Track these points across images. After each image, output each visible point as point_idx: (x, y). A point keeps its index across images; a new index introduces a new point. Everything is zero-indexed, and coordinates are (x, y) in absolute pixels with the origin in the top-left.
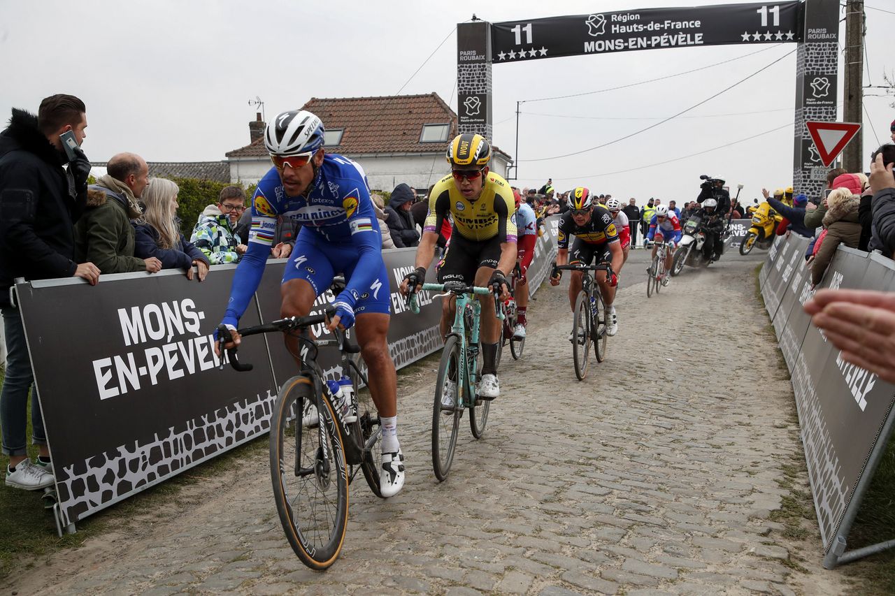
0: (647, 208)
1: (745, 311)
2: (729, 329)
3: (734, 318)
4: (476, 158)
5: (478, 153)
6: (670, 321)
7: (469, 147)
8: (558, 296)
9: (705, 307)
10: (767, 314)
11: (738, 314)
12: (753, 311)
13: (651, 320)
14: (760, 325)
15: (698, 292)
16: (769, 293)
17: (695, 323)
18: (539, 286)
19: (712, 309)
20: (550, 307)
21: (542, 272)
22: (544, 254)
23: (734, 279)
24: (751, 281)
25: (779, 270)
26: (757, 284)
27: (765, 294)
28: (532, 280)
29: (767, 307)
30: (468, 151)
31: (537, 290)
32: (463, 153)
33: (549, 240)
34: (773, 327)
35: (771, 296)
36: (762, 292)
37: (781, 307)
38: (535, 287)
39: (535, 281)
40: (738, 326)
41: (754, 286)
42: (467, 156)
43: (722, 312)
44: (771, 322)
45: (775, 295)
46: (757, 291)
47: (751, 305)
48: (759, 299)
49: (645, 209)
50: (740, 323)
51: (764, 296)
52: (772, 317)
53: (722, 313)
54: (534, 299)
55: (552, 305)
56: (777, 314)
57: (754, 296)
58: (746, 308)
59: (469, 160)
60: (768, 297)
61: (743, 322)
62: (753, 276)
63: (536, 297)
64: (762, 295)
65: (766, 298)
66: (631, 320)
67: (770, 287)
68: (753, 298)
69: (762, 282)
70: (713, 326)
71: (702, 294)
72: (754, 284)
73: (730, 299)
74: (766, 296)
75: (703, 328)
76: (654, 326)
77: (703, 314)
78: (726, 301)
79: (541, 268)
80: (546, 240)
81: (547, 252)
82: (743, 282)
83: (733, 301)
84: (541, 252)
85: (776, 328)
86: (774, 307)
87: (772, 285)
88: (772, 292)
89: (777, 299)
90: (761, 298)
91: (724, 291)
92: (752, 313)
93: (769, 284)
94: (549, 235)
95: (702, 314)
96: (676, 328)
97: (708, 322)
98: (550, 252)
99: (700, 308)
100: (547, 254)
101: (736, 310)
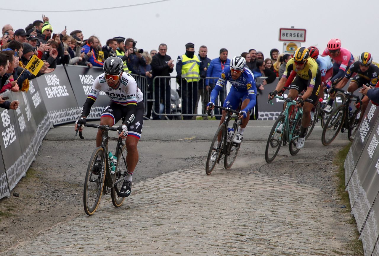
0: (185, 59)
1: (322, 216)
2: (298, 245)
3: (305, 227)
4: (303, 59)
5: (304, 57)
6: (213, 231)
7: (301, 55)
8: (53, 190)
9: (264, 210)
10: (354, 222)
11: (312, 221)
12: (334, 217)
13: (185, 230)
14: (342, 239)
15: (256, 186)
16: (358, 190)
17: (249, 234)
18: (24, 174)
19: (274, 213)
20: (39, 207)
21: (28, 154)
22: (34, 125)
23: (309, 168)
24: (332, 171)
25: (371, 156)
26: (342, 176)
27: (352, 191)
28: (13, 166)
29: (354, 212)
30: (301, 56)
31: (21, 180)
32: (299, 57)
33: (42, 105)
34: (361, 242)
35: (360, 195)
36: (348, 189)
37: (372, 213)
38: (17, 176)
39: (16, 168)
40: (312, 240)
41: (337, 178)
42: (300, 58)
43: (290, 218)
44: (358, 234)
45: (365, 194)
46: (340, 187)
47: (332, 207)
48: (343, 198)
49: (183, 61)
50: (314, 236)
51: (350, 194)
52: (360, 226)
53: (288, 219)
54: (14, 195)
55: (41, 204)
56: (367, 223)
57: (336, 194)
58: (324, 212)
59: (300, 60)
60: (356, 196)
61: (319, 233)
62: (335, 163)
63: (19, 191)
64: (347, 192)
65: (353, 197)
66: (155, 229)
67: (358, 182)
68: (335, 196)
69: (348, 173)
70: (275, 240)
71: (261, 190)
72: (337, 176)
73: (301, 198)
74: (353, 196)
75: (259, 242)
76: (189, 240)
77: (262, 220)
78: (297, 200)
79: (27, 147)
80: (36, 105)
81: (38, 122)
82: (322, 173)
83: (305, 201)
84: (28, 123)
85: (365, 244)
86: (362, 211)
87: (361, 178)
88: (361, 190)
89: (367, 201)
90: (346, 197)
91: (293, 186)
92: (332, 220)
93: (357, 176)
94: (41, 97)
95: (260, 220)
96: (220, 242)
97: (268, 234)
98: (43, 122)
99: (258, 212)
100: (37, 125)
101: (309, 215)
